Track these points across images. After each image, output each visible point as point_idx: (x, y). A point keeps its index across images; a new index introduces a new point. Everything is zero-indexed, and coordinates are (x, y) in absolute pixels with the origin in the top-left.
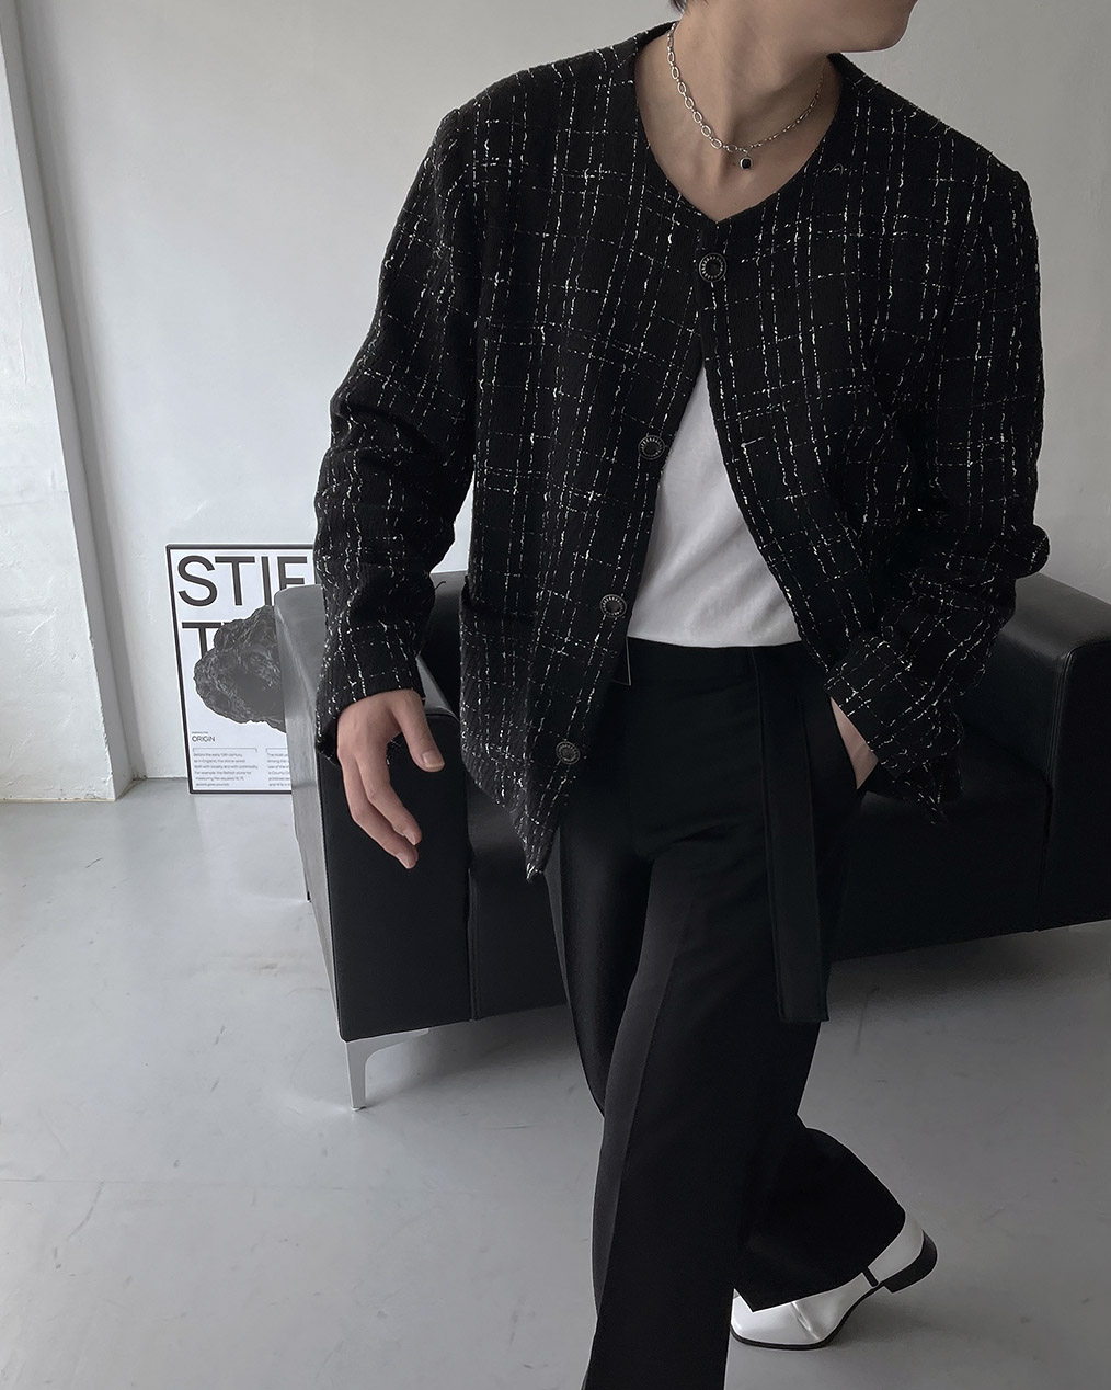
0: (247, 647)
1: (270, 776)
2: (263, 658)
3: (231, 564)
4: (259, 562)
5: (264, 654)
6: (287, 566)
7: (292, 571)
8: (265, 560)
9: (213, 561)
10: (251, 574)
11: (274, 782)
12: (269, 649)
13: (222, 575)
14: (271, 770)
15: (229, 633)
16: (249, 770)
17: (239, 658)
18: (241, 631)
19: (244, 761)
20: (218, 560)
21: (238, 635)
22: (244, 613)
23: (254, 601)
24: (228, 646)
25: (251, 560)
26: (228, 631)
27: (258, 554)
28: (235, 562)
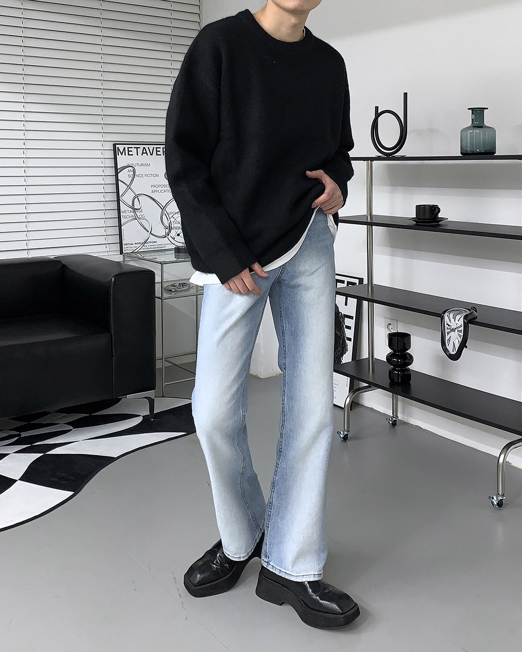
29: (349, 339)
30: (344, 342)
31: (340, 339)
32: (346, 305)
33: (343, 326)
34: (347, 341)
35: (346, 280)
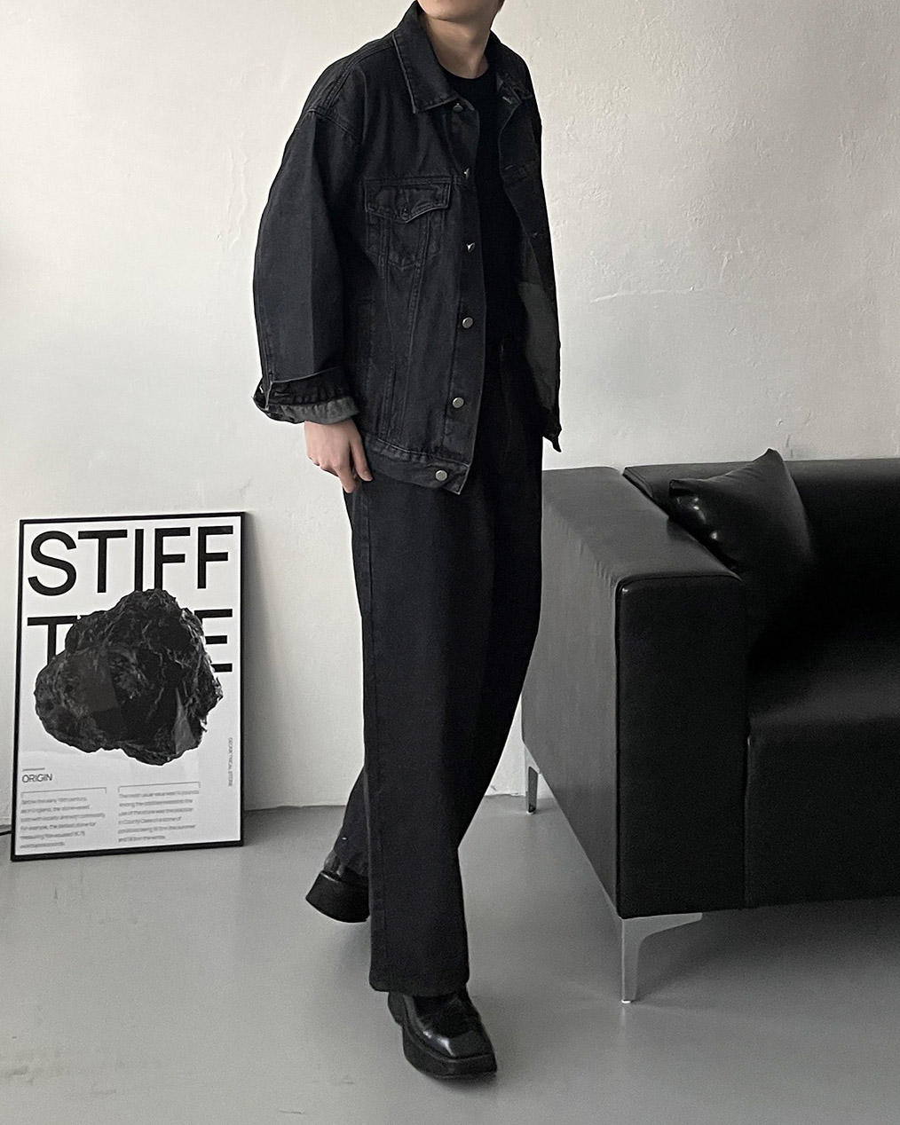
0: (107, 646)
1: (123, 827)
2: (126, 660)
3: (97, 540)
4: (132, 535)
5: (127, 654)
6: (165, 539)
7: (171, 545)
8: (139, 534)
9: (75, 537)
10: (120, 552)
11: (123, 836)
12: (133, 648)
13: (84, 556)
14: (124, 818)
15: (86, 629)
16: (93, 820)
17: (95, 662)
18: (102, 626)
19: (85, 807)
20: (82, 535)
21: (96, 631)
22: (108, 602)
23: (121, 585)
24: (82, 648)
25: (123, 534)
26: (86, 626)
27: (131, 526)
28: (103, 537)
29: (227, 668)
30: (206, 678)
31: (192, 675)
32: (202, 584)
33: (197, 640)
34: (216, 675)
35: (194, 525)
